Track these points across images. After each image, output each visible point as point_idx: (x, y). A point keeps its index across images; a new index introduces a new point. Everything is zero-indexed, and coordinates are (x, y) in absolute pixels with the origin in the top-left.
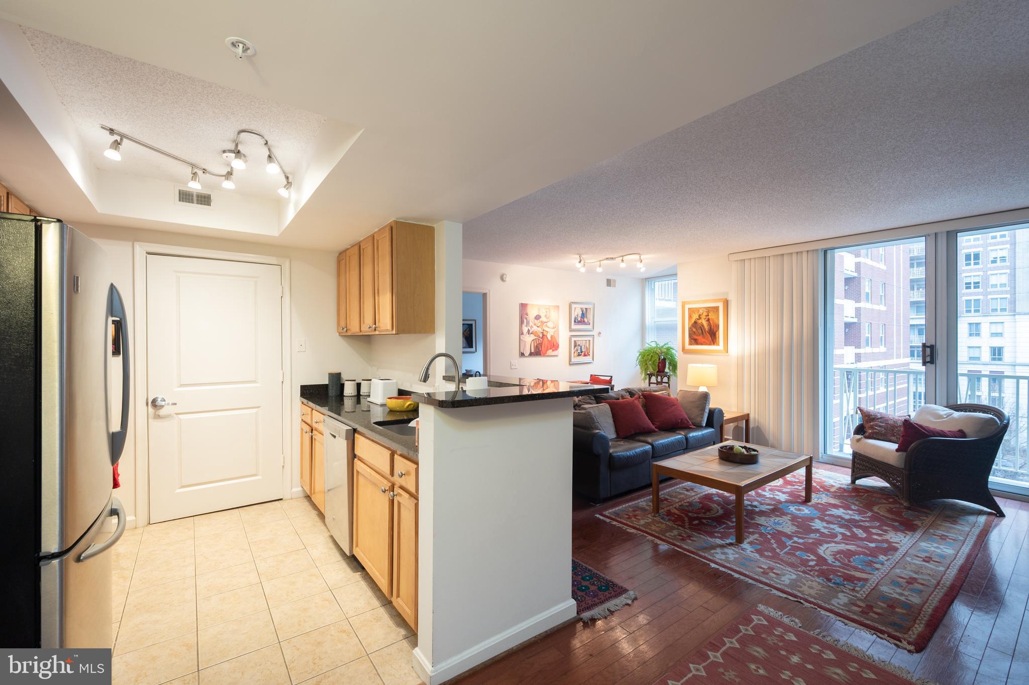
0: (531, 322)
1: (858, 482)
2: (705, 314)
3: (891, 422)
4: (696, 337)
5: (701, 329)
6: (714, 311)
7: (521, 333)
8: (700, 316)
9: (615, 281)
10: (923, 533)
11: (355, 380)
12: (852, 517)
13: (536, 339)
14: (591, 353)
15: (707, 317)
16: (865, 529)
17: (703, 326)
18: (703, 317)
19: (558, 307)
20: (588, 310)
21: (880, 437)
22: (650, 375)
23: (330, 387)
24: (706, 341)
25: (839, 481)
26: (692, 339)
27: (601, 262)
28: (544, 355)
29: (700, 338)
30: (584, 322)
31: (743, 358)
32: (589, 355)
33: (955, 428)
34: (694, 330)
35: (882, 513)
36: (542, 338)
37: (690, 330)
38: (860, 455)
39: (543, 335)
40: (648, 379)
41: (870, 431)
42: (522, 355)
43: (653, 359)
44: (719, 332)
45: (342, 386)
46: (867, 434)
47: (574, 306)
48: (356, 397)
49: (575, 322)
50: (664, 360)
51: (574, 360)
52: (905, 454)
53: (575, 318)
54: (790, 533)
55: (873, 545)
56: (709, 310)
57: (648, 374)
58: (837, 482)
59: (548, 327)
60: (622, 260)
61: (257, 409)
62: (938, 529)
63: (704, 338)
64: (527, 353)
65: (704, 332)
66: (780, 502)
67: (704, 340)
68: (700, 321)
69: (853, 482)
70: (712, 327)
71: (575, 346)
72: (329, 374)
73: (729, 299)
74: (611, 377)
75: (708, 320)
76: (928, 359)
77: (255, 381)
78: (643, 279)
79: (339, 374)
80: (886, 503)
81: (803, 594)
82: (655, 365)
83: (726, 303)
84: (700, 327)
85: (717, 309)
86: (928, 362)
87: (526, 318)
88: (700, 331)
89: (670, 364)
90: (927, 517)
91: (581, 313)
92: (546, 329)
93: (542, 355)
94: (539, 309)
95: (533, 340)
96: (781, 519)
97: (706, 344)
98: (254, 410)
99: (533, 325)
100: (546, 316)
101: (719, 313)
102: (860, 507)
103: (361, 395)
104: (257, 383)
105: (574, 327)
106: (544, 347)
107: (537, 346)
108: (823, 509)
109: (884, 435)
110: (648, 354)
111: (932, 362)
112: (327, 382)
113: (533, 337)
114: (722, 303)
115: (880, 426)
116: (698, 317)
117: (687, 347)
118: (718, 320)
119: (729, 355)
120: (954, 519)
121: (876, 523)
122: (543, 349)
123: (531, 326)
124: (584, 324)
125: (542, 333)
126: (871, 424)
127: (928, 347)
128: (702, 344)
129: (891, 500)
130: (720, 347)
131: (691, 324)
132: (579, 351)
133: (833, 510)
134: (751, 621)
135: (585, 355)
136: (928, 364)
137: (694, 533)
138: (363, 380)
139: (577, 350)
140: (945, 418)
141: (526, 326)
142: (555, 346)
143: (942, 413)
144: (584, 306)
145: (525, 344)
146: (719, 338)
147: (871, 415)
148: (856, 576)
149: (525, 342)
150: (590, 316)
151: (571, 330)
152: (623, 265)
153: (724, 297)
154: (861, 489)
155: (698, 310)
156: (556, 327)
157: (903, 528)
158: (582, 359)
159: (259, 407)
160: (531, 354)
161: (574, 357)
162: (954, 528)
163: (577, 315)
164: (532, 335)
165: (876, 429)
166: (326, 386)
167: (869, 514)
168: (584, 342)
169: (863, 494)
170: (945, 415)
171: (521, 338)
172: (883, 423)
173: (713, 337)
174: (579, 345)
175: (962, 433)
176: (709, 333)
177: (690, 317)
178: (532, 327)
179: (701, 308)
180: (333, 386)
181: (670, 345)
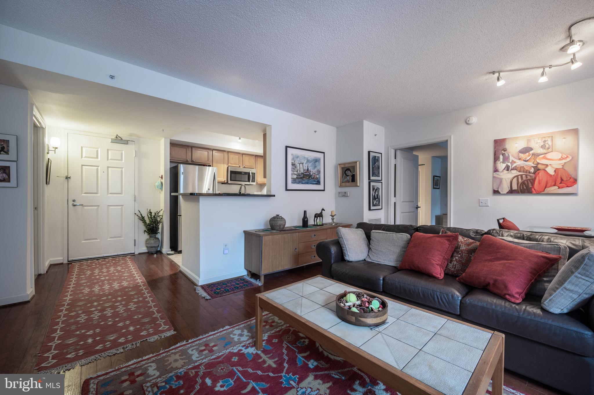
0: (513, 156)
13: (521, 176)
28: (539, 193)
36: (534, 173)
39: (537, 170)
42: (496, 192)
59: (550, 159)
87: (503, 154)
92: (544, 162)
93: (535, 192)
94: (529, 141)
95: (517, 176)
99: (515, 160)
100: (543, 147)
106: (541, 183)
107: (523, 183)
113: (515, 173)
122: (537, 186)
123: (512, 161)
125: (536, 167)
141: (504, 163)
142: (566, 182)
145: (501, 182)
156: (568, 157)
160: (511, 192)
164: (514, 171)
171: (495, 175)
178: (514, 162)
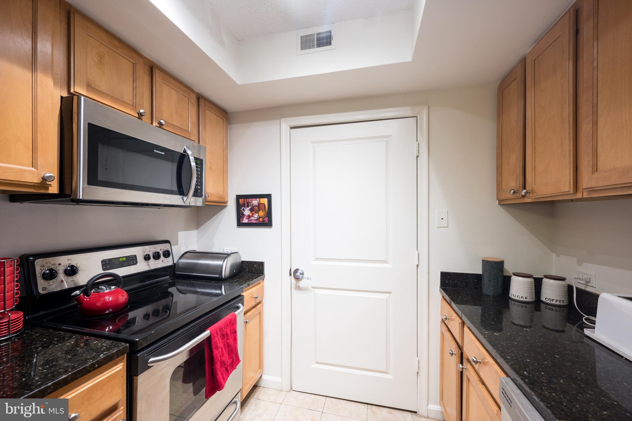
11: (530, 276)
23: (485, 281)
45: (506, 281)
48: (534, 305)
61: (388, 295)
77: (386, 261)
79: (501, 263)
98: (385, 296)
103: (541, 302)
104: (388, 263)
112: (479, 272)
138: (545, 277)
159: (390, 293)
166: (478, 277)
180: (490, 281)
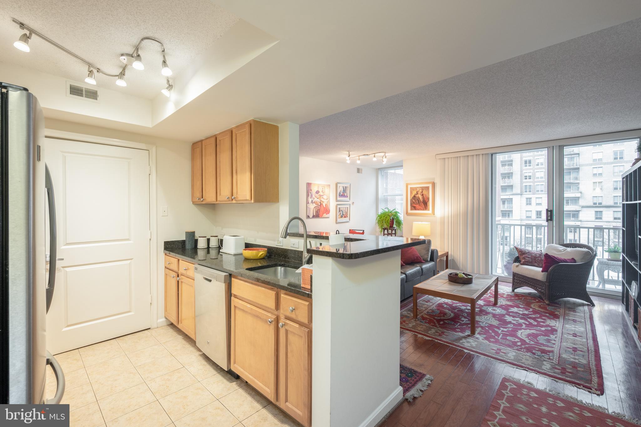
1: (516, 290)
2: (420, 191)
3: (533, 255)
4: (415, 205)
5: (418, 201)
6: (426, 190)
7: (308, 203)
8: (417, 192)
9: (362, 170)
10: (563, 319)
11: (206, 237)
12: (524, 312)
14: (348, 216)
15: (422, 193)
16: (534, 319)
17: (419, 198)
18: (419, 193)
19: (329, 185)
20: (347, 188)
21: (529, 264)
22: (384, 229)
23: (187, 243)
24: (421, 208)
25: (505, 290)
26: (412, 206)
27: (360, 157)
29: (417, 206)
30: (344, 195)
31: (444, 218)
32: (347, 217)
33: (570, 258)
34: (414, 201)
35: (537, 309)
36: (320, 206)
37: (411, 200)
38: (518, 274)
39: (321, 204)
40: (383, 232)
41: (524, 260)
43: (387, 219)
44: (429, 203)
45: (196, 241)
46: (522, 262)
47: (339, 185)
48: (207, 249)
49: (339, 195)
50: (393, 219)
51: (339, 220)
52: (546, 273)
53: (339, 193)
54: (497, 325)
55: (543, 329)
56: (423, 188)
57: (383, 229)
58: (505, 291)
59: (324, 199)
60: (374, 156)
61: (130, 261)
62: (569, 316)
63: (420, 206)
64: (311, 216)
65: (420, 202)
66: (482, 306)
67: (419, 207)
68: (417, 196)
69: (513, 291)
70: (425, 199)
71: (339, 211)
72: (186, 232)
73: (435, 182)
74: (364, 231)
75: (423, 195)
76: (549, 218)
77: (129, 239)
78: (377, 169)
79: (194, 233)
80: (535, 302)
81: (525, 365)
82: (388, 223)
83: (434, 184)
84: (418, 199)
85: (428, 188)
86: (549, 220)
88: (417, 202)
89: (397, 222)
90: (560, 309)
91: (343, 189)
92: (323, 200)
93: (320, 217)
94: (318, 187)
96: (487, 316)
97: (421, 210)
98: (128, 262)
101: (429, 190)
102: (524, 306)
103: (210, 247)
104: (130, 240)
105: (339, 199)
106: (321, 211)
108: (506, 308)
109: (531, 262)
110: (384, 216)
111: (551, 219)
112: (184, 239)
114: (431, 184)
115: (528, 258)
116: (416, 193)
117: (410, 211)
118: (429, 195)
119: (435, 217)
120: (573, 309)
121: (537, 315)
122: (321, 213)
124: (345, 197)
125: (320, 202)
126: (524, 256)
127: (549, 211)
128: (418, 210)
129: (537, 300)
130: (430, 212)
131: (411, 198)
132: (342, 214)
133: (511, 308)
134: (507, 387)
135: (345, 217)
136: (549, 221)
137: (444, 330)
138: (211, 236)
139: (340, 214)
140: (563, 252)
141: (311, 198)
142: (327, 211)
143: (561, 249)
144: (345, 185)
145: (310, 210)
146: (429, 206)
147: (523, 251)
148: (546, 349)
149: (310, 208)
150: (348, 192)
151: (337, 201)
152: (375, 159)
153: (432, 181)
154: (519, 295)
155: (416, 188)
156: (328, 199)
157: (552, 317)
158: (344, 220)
159: (131, 259)
161: (339, 218)
162: (576, 315)
163: (341, 191)
164: (314, 204)
165: (526, 259)
166: (183, 242)
167: (531, 310)
168: (345, 208)
169: (521, 298)
170: (563, 250)
171: (308, 206)
172: (530, 255)
173: (425, 206)
174: (342, 211)
175: (573, 260)
176: (423, 203)
177: (411, 193)
178: (314, 199)
179: (418, 187)
180: (189, 242)
181: (397, 210)
